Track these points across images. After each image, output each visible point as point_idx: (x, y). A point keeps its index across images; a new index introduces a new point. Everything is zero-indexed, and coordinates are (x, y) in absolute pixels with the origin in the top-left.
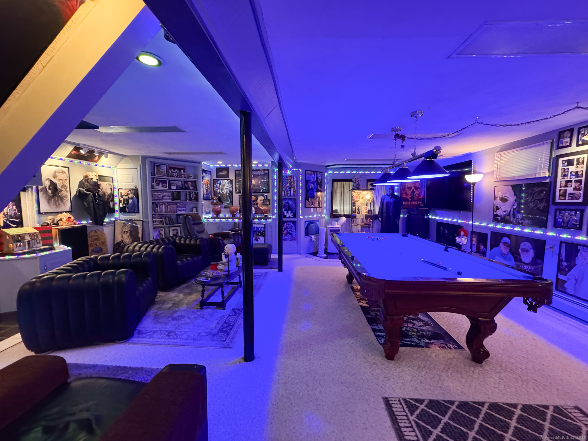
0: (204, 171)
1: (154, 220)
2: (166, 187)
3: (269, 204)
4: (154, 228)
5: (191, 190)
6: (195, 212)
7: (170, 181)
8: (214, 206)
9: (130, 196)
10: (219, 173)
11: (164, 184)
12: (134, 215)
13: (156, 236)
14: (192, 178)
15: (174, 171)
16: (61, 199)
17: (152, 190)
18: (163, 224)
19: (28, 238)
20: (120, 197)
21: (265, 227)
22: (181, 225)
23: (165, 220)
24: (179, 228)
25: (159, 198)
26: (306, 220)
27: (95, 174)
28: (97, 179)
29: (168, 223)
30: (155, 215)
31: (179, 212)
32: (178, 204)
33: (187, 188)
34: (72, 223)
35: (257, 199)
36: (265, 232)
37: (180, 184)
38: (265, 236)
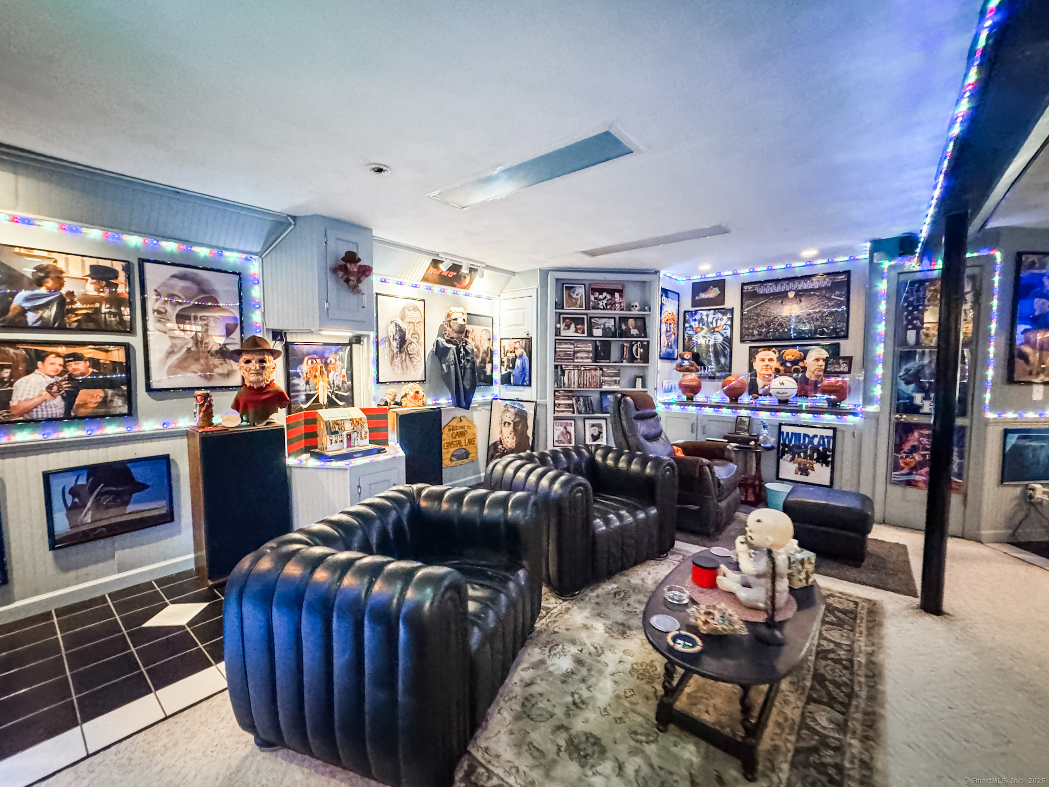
0: (665, 292)
1: (556, 402)
2: (583, 333)
3: (846, 369)
4: (556, 419)
5: (633, 336)
6: (639, 387)
7: (591, 318)
8: (681, 374)
9: (518, 352)
10: (698, 295)
11: (579, 327)
12: (521, 391)
13: (559, 437)
14: (637, 308)
15: (601, 297)
16: (410, 358)
17: (556, 339)
18: (573, 412)
19: (348, 427)
20: (503, 355)
21: (834, 437)
22: (608, 415)
23: (577, 402)
24: (603, 422)
25: (569, 355)
26: (1010, 427)
27: (461, 309)
28: (464, 320)
29: (583, 409)
30: (558, 391)
31: (606, 388)
32: (605, 369)
33: (625, 334)
34: (420, 403)
35: (805, 358)
36: (833, 451)
37: (611, 323)
38: (833, 462)
